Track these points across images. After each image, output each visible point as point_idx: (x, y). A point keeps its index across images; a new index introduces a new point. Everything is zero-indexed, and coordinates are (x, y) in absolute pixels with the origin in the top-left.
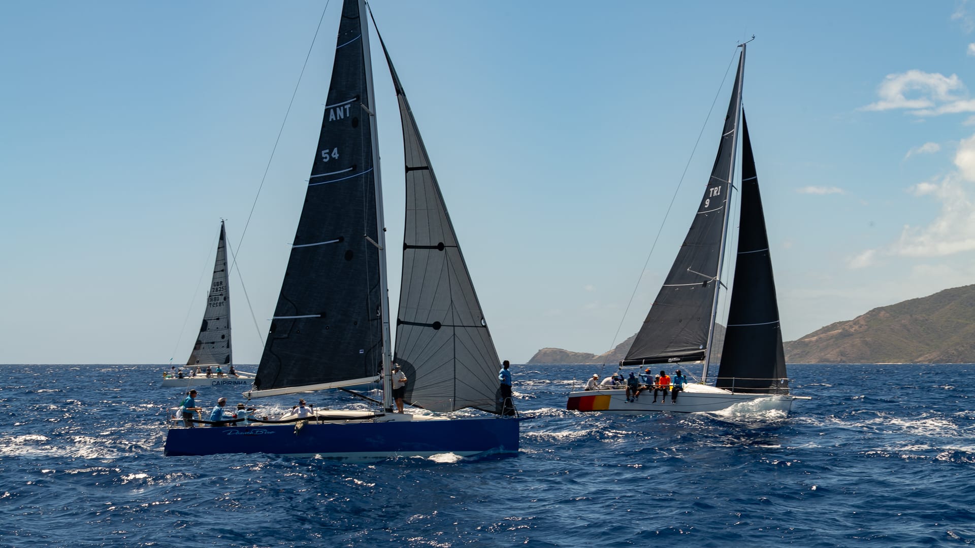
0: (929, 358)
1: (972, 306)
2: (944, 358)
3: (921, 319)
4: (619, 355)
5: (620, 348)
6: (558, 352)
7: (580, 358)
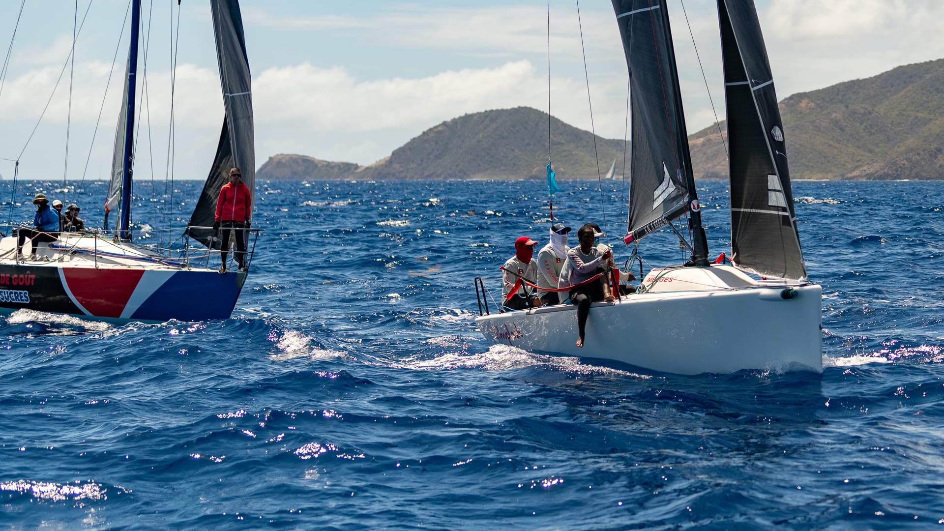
0: (869, 172)
1: (938, 92)
2: (890, 172)
3: (862, 111)
4: (397, 166)
5: (398, 154)
6: (300, 161)
7: (336, 170)
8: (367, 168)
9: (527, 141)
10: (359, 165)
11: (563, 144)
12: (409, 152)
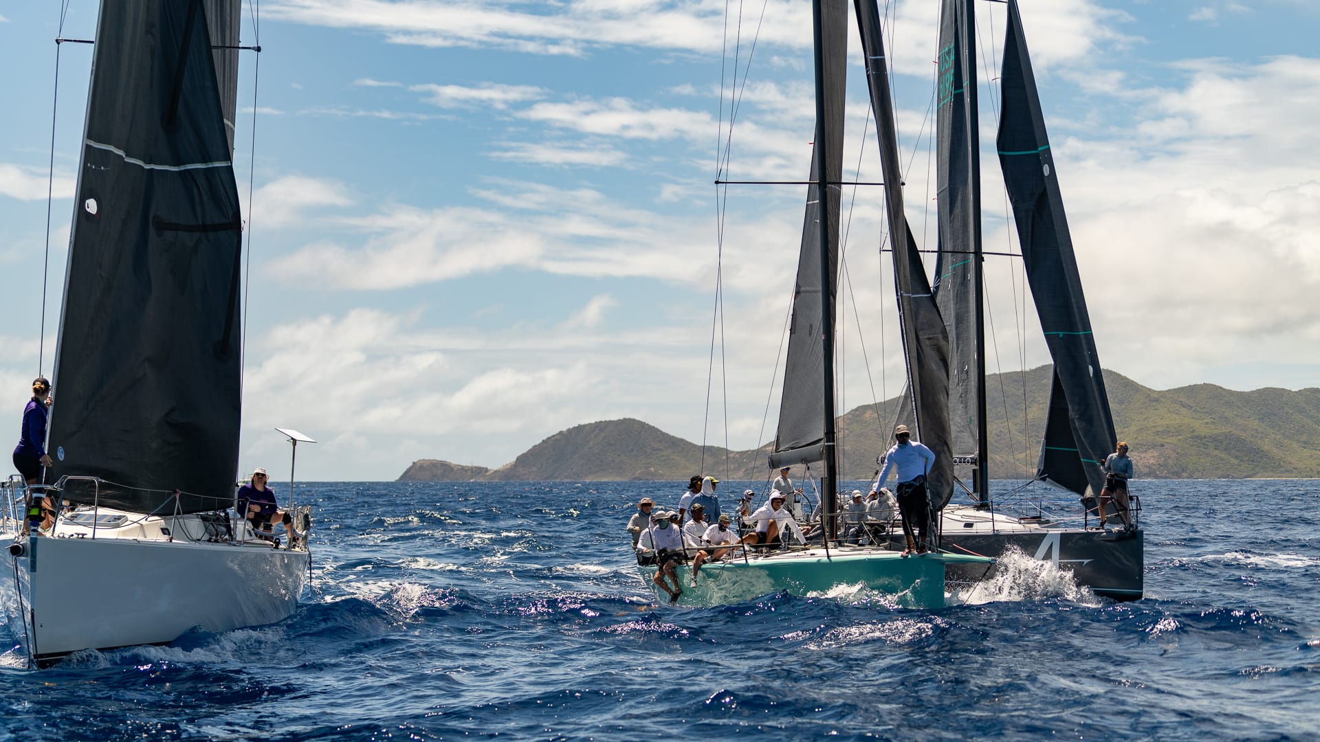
4: (521, 470)
5: (522, 460)
6: (439, 465)
7: (469, 473)
8: (496, 471)
9: (631, 448)
10: (489, 468)
11: (662, 450)
12: (531, 458)
